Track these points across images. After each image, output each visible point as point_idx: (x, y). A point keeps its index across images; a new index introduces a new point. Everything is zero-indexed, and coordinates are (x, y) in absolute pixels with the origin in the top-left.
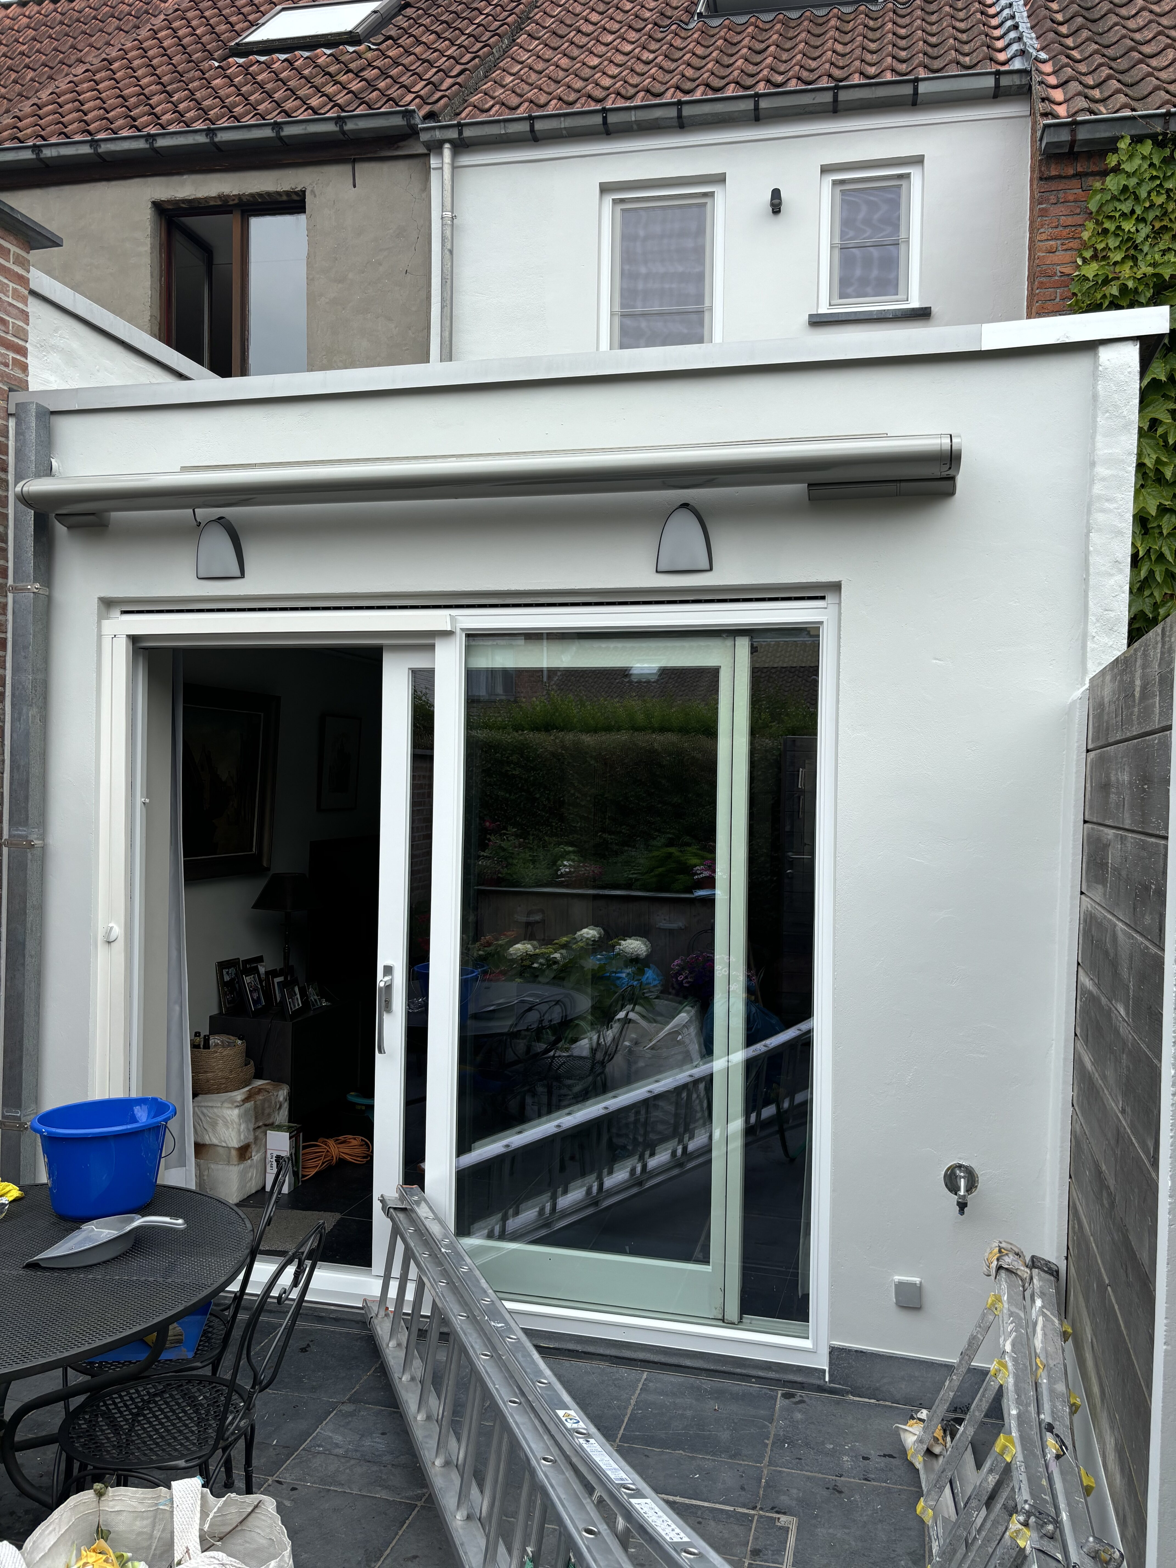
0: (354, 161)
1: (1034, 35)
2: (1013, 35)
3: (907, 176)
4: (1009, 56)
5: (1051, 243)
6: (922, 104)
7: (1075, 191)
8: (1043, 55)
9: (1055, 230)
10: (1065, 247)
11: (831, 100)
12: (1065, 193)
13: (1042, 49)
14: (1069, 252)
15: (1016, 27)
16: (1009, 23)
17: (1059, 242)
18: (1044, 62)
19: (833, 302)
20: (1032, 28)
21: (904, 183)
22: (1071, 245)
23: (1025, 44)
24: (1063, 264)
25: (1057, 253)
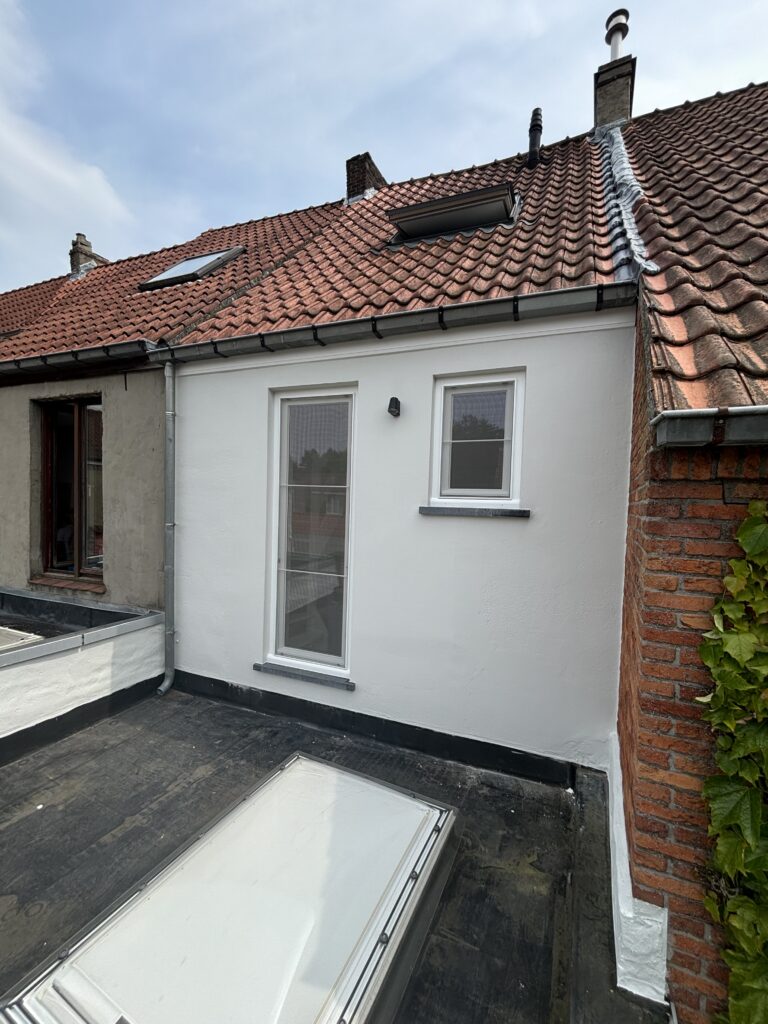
0: (125, 374)
1: (642, 242)
2: (620, 242)
3: (511, 383)
4: (614, 265)
5: (669, 576)
6: (524, 318)
7: (712, 503)
8: (653, 267)
9: (675, 558)
10: (691, 587)
11: (437, 320)
12: (693, 504)
13: (651, 258)
14: (696, 595)
15: (623, 234)
16: (618, 230)
17: (681, 577)
18: (653, 274)
19: (444, 492)
20: (640, 233)
21: (508, 389)
22: (702, 585)
23: (632, 253)
24: (687, 612)
25: (678, 593)
